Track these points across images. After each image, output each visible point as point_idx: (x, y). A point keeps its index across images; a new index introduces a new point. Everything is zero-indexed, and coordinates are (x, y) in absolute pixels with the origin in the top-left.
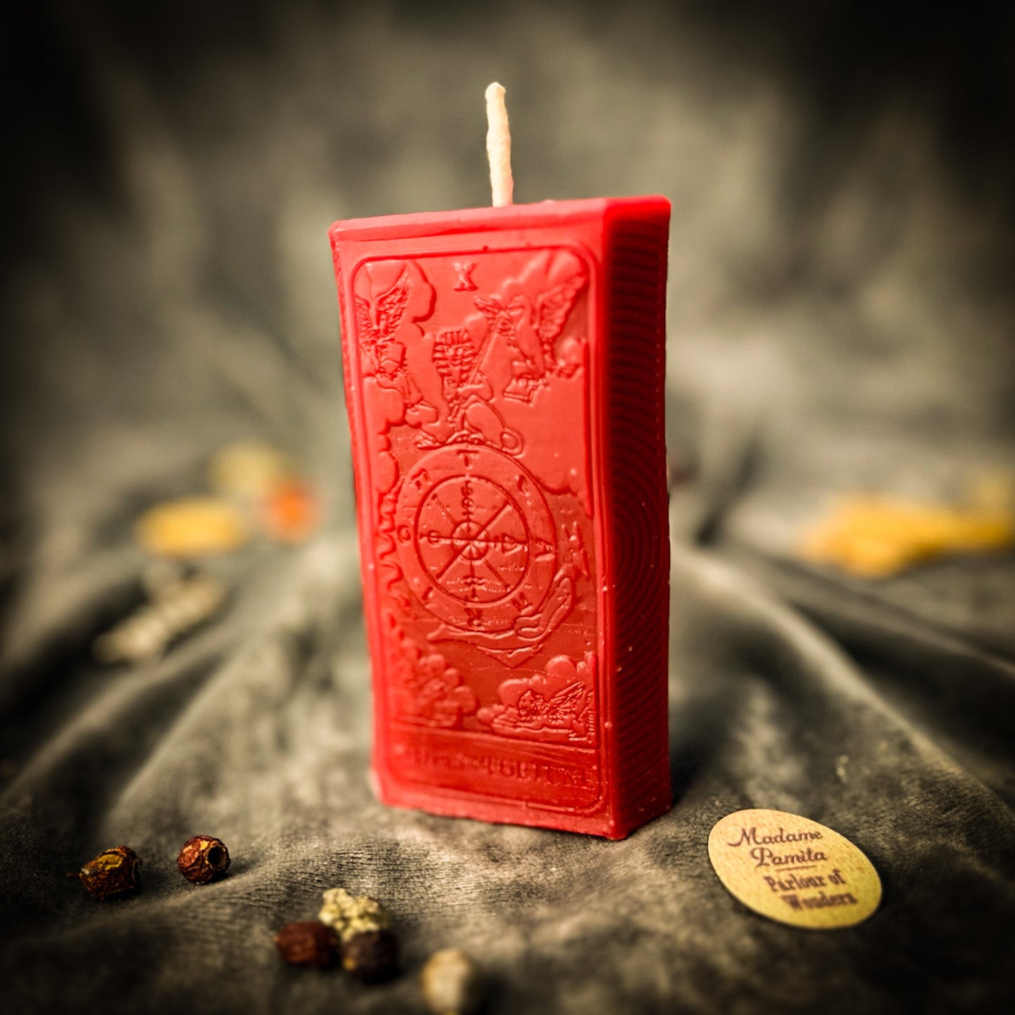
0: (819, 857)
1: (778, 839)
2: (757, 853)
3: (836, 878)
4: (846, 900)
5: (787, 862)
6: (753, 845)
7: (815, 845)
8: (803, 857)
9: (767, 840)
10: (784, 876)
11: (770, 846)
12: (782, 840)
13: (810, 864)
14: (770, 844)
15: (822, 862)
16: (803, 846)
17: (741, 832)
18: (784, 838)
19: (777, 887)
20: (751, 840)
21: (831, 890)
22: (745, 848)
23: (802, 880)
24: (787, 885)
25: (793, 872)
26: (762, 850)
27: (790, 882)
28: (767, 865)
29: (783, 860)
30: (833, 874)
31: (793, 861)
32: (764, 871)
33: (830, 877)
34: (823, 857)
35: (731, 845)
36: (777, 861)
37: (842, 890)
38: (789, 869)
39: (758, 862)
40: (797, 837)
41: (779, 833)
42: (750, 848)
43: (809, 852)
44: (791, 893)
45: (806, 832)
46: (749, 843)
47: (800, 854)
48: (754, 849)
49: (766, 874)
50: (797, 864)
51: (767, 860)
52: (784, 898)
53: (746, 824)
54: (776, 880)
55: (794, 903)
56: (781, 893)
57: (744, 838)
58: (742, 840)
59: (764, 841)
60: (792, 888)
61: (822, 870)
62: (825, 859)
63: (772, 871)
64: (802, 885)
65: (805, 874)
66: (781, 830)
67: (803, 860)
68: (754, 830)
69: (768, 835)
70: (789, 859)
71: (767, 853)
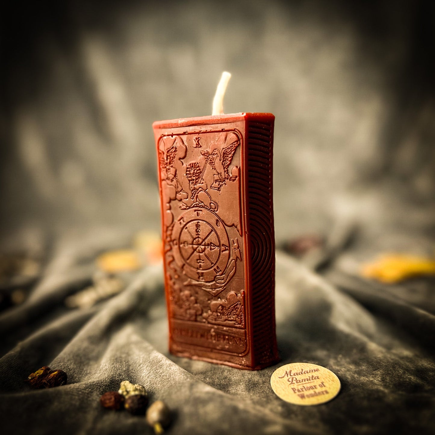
0: (316, 378)
1: (300, 373)
2: (290, 380)
3: (322, 385)
4: (325, 393)
5: (302, 381)
6: (289, 376)
7: (315, 374)
8: (310, 379)
9: (296, 374)
10: (300, 387)
11: (296, 377)
12: (302, 374)
13: (312, 381)
14: (297, 376)
15: (317, 380)
16: (310, 375)
17: (285, 372)
18: (303, 373)
19: (296, 391)
20: (289, 375)
21: (319, 390)
22: (286, 378)
23: (307, 387)
24: (301, 390)
25: (304, 385)
26: (293, 378)
27: (302, 389)
28: (294, 383)
29: (301, 381)
30: (321, 384)
31: (305, 381)
32: (292, 386)
33: (320, 385)
34: (318, 378)
35: (280, 378)
36: (298, 381)
37: (324, 389)
38: (303, 384)
39: (290, 383)
40: (308, 372)
41: (301, 371)
42: (288, 378)
43: (313, 376)
44: (302, 393)
45: (313, 369)
46: (288, 376)
47: (308, 378)
48: (289, 378)
49: (293, 387)
50: (306, 382)
51: (294, 382)
52: (299, 395)
53: (288, 369)
54: (297, 389)
55: (302, 397)
56: (298, 393)
57: (286, 375)
58: (285, 375)
59: (294, 375)
60: (303, 391)
61: (317, 383)
62: (319, 378)
63: (295, 386)
64: (307, 389)
65: (309, 385)
66: (302, 370)
67: (310, 380)
68: (290, 372)
69: (296, 372)
70: (303, 380)
71: (294, 379)
